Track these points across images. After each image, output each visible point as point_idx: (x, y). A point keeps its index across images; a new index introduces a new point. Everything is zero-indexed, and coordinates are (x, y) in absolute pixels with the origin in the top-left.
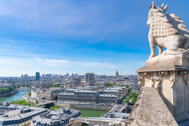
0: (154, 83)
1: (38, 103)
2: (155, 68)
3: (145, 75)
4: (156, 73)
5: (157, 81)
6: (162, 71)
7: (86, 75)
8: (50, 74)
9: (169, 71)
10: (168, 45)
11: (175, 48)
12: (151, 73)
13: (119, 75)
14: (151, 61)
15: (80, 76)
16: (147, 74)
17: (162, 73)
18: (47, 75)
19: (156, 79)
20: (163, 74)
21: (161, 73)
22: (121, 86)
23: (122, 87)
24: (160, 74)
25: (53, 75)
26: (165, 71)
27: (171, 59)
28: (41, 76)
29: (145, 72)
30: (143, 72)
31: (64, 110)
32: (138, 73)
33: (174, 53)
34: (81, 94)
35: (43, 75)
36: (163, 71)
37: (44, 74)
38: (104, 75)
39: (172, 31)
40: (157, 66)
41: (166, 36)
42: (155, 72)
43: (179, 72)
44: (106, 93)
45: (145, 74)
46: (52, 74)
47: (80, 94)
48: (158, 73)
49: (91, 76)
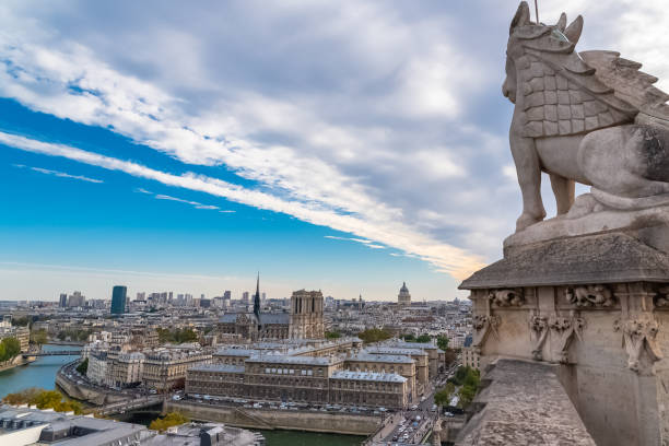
0: (542, 338)
1: (110, 403)
2: (547, 272)
3: (499, 303)
4: (552, 293)
5: (558, 329)
6: (577, 286)
7: (292, 298)
8: (165, 294)
9: (610, 287)
10: (597, 168)
11: (632, 179)
12: (529, 292)
13: (413, 300)
14: (525, 241)
15: (272, 300)
16: (511, 297)
17: (579, 293)
18: (154, 297)
19: (551, 322)
20: (583, 300)
21: (572, 292)
22: (419, 340)
23: (422, 345)
24: (568, 297)
25: (175, 297)
26: (594, 285)
27: (616, 230)
28: (131, 300)
29: (500, 289)
30: (491, 290)
31: (203, 430)
32: (469, 293)
33: (628, 201)
34: (274, 370)
35: (141, 296)
36: (586, 286)
37: (141, 292)
38: (358, 299)
39: (613, 111)
40: (555, 259)
41: (584, 133)
42: (547, 287)
43: (662, 291)
44: (365, 365)
45: (502, 296)
46: (171, 294)
47: (268, 370)
48: (560, 294)
49: (310, 302)
